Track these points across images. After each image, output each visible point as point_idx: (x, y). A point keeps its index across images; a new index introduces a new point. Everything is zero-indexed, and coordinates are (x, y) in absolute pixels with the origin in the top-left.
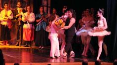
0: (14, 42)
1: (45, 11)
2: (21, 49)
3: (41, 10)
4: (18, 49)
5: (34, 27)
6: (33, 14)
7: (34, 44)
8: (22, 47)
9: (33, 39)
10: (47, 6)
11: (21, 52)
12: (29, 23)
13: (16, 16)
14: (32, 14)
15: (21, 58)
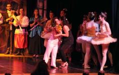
0: (4, 50)
1: (40, 14)
2: (12, 57)
3: (36, 12)
4: (9, 57)
5: (27, 33)
6: (27, 18)
7: (27, 52)
8: (13, 56)
9: (26, 46)
10: (43, 9)
11: (12, 61)
12: (22, 28)
13: (7, 20)
14: (25, 18)
15: (12, 68)
